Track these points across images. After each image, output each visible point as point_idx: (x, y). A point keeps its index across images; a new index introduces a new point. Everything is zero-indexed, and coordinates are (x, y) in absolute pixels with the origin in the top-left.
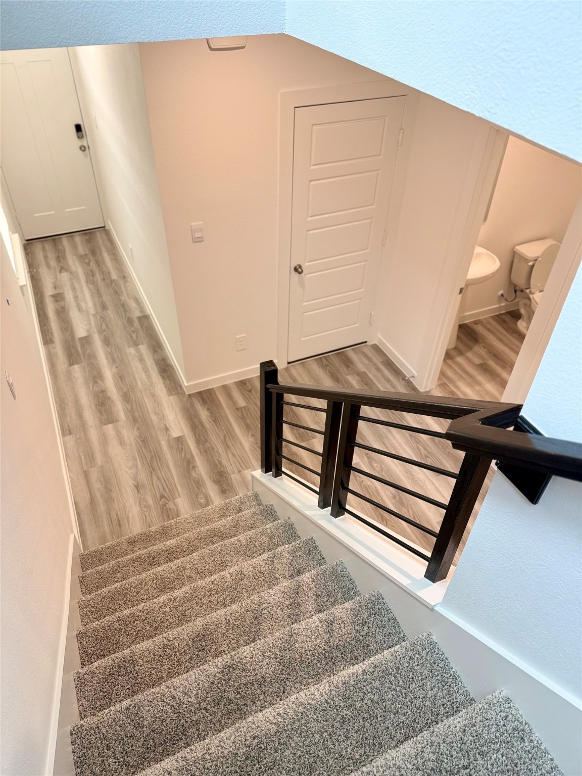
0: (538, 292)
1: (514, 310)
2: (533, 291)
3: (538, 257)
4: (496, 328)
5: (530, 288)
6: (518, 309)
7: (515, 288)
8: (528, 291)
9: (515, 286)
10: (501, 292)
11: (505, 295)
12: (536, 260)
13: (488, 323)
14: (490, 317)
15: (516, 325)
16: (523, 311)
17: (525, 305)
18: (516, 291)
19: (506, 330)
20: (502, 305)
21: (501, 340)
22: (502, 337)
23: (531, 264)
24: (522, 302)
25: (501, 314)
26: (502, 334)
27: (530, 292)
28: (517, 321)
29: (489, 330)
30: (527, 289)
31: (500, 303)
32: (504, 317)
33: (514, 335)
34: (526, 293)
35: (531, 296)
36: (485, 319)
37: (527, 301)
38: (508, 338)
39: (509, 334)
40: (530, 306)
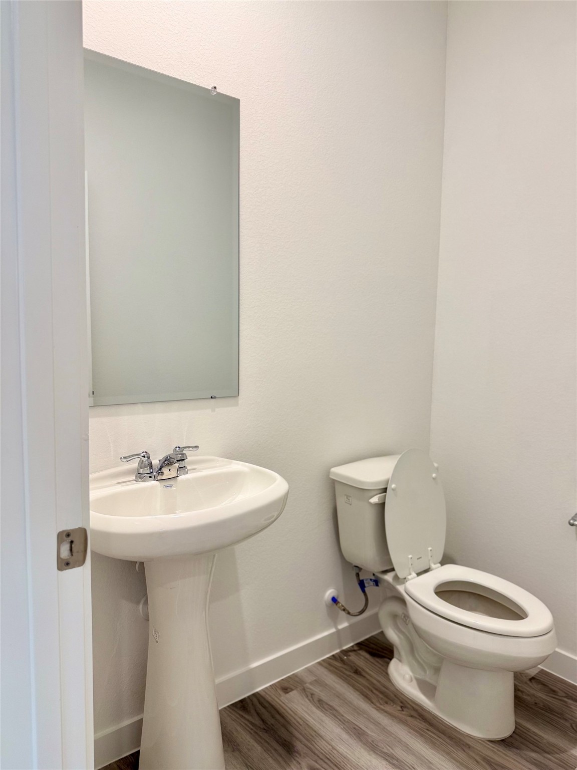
0: (414, 575)
1: (372, 636)
2: (401, 576)
3: (387, 482)
4: (339, 696)
5: (393, 570)
6: (382, 633)
7: (358, 575)
8: (389, 577)
9: (358, 569)
10: (330, 593)
11: (341, 600)
12: (385, 490)
13: (318, 682)
14: (319, 663)
15: (387, 676)
16: (393, 635)
17: (395, 617)
18: (362, 584)
19: (366, 697)
20: (340, 627)
21: (358, 734)
22: (361, 723)
23: (375, 500)
24: (385, 611)
25: (345, 652)
26: (357, 711)
27: (396, 578)
28: (388, 663)
29: (321, 704)
30: (385, 572)
31: (335, 624)
32: (353, 657)
33: (388, 708)
34: (388, 582)
35: (401, 588)
36: (309, 670)
37: (395, 607)
38: (377, 724)
39: (378, 709)
40: (406, 617)
